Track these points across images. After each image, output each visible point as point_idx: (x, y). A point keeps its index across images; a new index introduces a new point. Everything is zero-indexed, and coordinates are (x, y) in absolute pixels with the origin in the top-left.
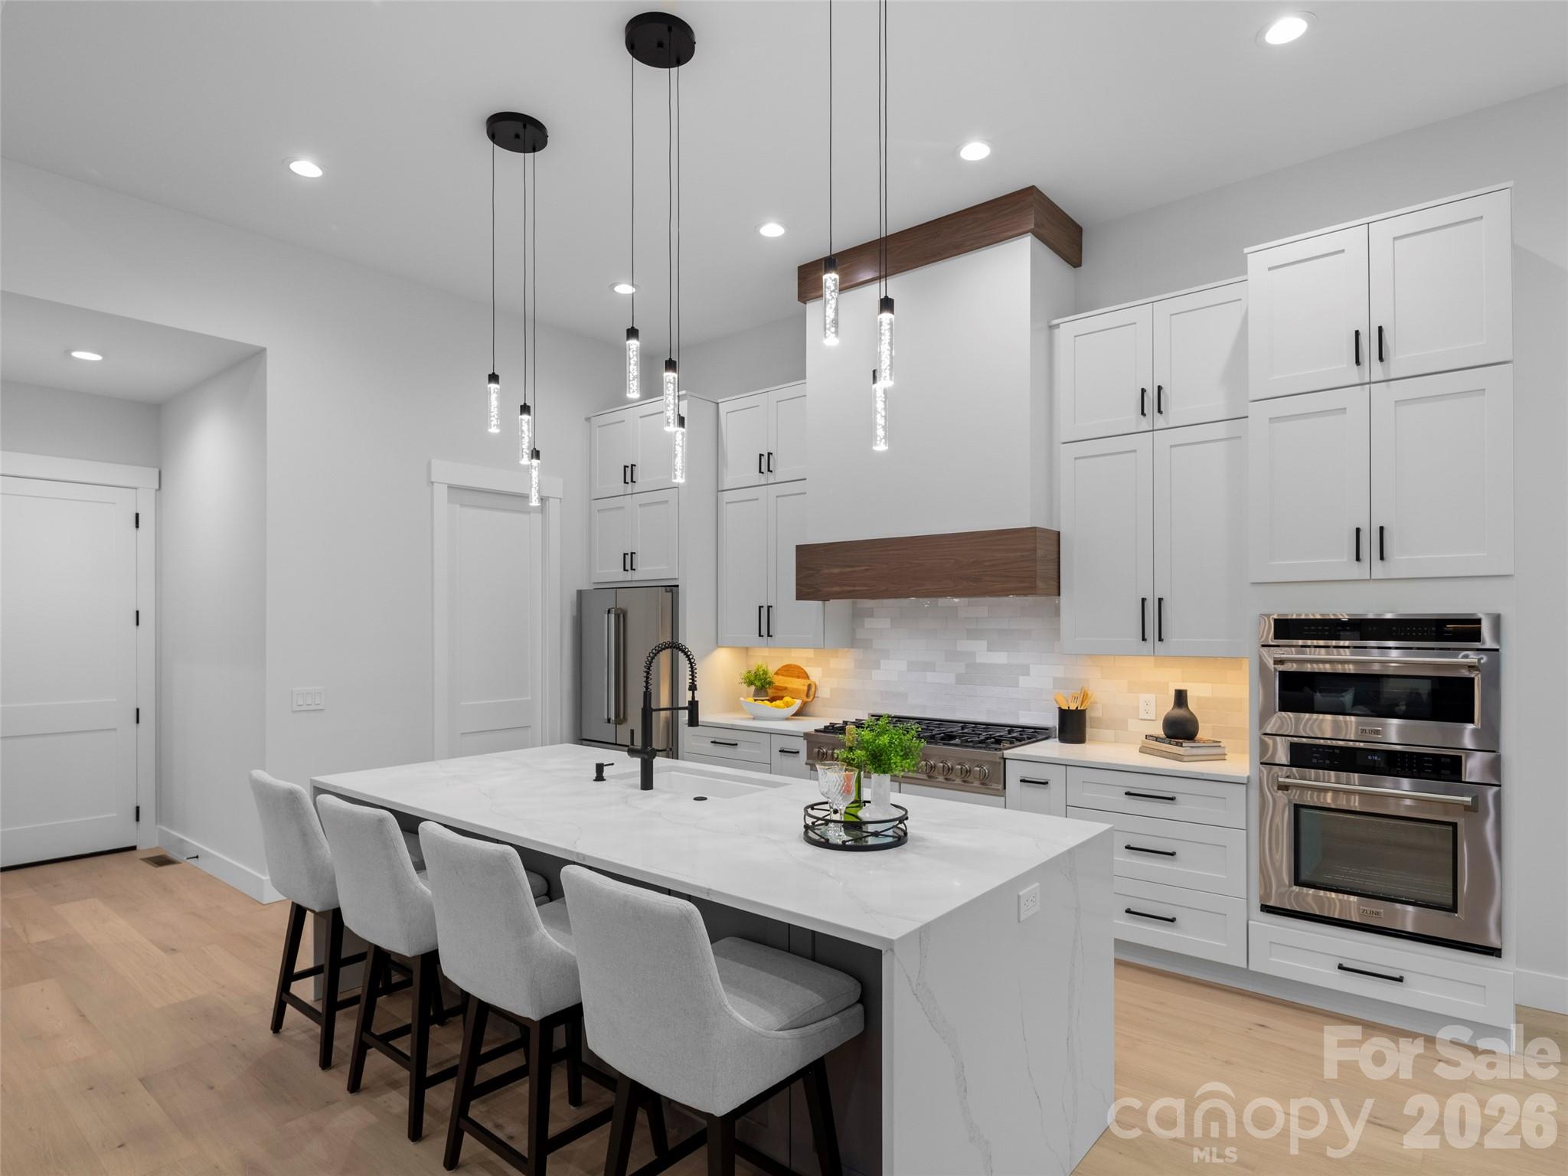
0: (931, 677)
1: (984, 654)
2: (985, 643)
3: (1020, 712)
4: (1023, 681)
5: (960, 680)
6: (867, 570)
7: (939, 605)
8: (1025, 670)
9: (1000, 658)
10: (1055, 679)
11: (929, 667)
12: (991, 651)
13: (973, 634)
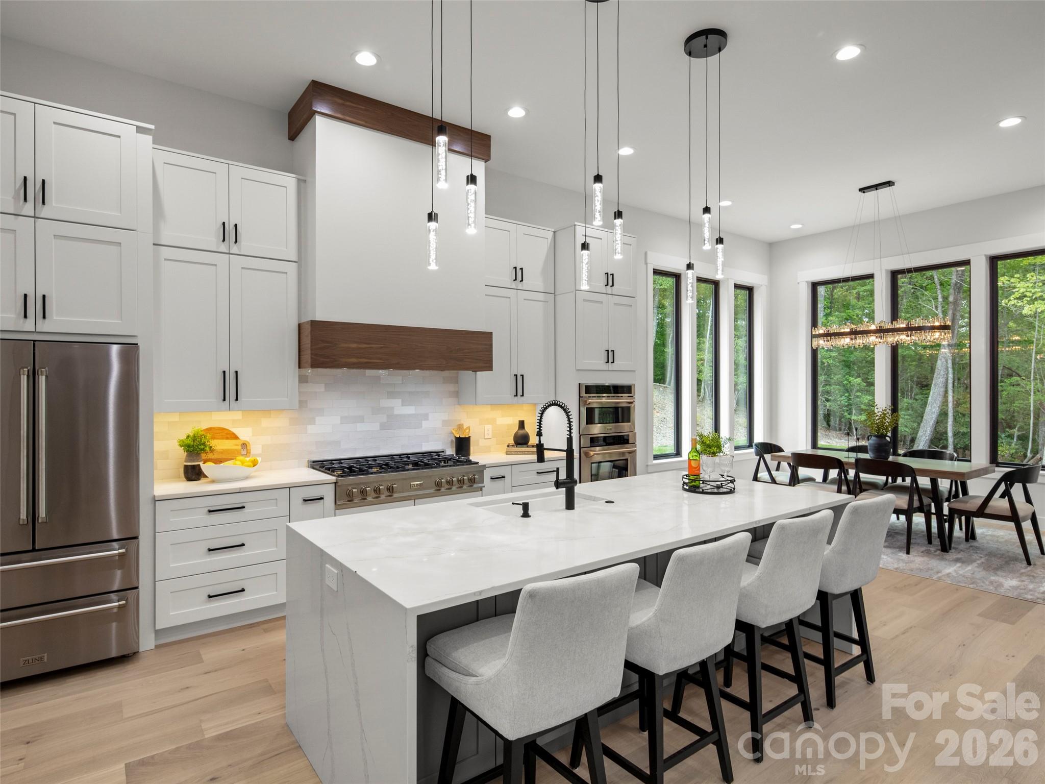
0: (360, 427)
1: (400, 408)
2: (400, 401)
3: (423, 444)
4: (425, 424)
5: (383, 427)
6: (381, 347)
7: (367, 375)
8: (426, 417)
9: (410, 410)
10: (443, 421)
11: (361, 419)
12: (404, 406)
13: (392, 395)
